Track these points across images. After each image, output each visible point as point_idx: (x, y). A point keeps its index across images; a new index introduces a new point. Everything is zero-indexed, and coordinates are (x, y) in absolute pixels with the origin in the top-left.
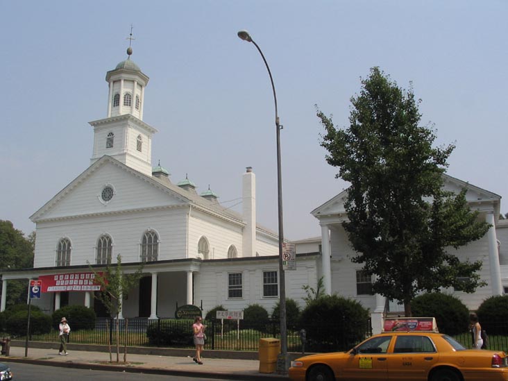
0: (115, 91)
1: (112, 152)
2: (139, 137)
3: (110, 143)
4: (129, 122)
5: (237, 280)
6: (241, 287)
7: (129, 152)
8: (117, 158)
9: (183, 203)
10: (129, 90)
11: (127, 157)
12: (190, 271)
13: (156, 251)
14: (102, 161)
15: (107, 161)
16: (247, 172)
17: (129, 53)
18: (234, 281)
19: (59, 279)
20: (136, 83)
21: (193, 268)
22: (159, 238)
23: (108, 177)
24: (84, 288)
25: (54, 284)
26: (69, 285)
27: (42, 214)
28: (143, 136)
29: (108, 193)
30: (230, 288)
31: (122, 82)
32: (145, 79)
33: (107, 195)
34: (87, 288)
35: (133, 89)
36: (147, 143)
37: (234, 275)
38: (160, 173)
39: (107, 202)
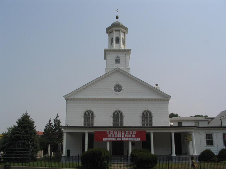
6: (212, 140)
9: (167, 98)
13: (151, 121)
15: (118, 71)
16: (156, 86)
19: (110, 134)
24: (129, 139)
25: (107, 136)
26: (118, 137)
33: (118, 89)
34: (131, 139)
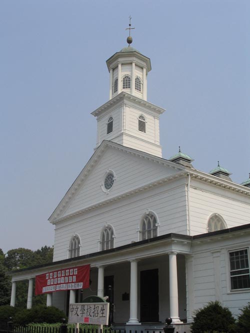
0: (114, 78)
1: (111, 137)
2: (141, 117)
3: (110, 128)
4: (125, 101)
5: (242, 261)
7: (127, 132)
8: (115, 141)
10: (128, 73)
11: (125, 137)
12: (172, 253)
14: (102, 148)
17: (129, 41)
18: (238, 262)
20: (134, 64)
21: (177, 249)
22: (158, 220)
23: (109, 164)
27: (58, 215)
28: (145, 115)
29: (109, 181)
30: (232, 273)
31: (120, 66)
32: (146, 60)
35: (132, 71)
36: (152, 123)
37: (237, 253)
38: (180, 158)
39: (109, 190)
